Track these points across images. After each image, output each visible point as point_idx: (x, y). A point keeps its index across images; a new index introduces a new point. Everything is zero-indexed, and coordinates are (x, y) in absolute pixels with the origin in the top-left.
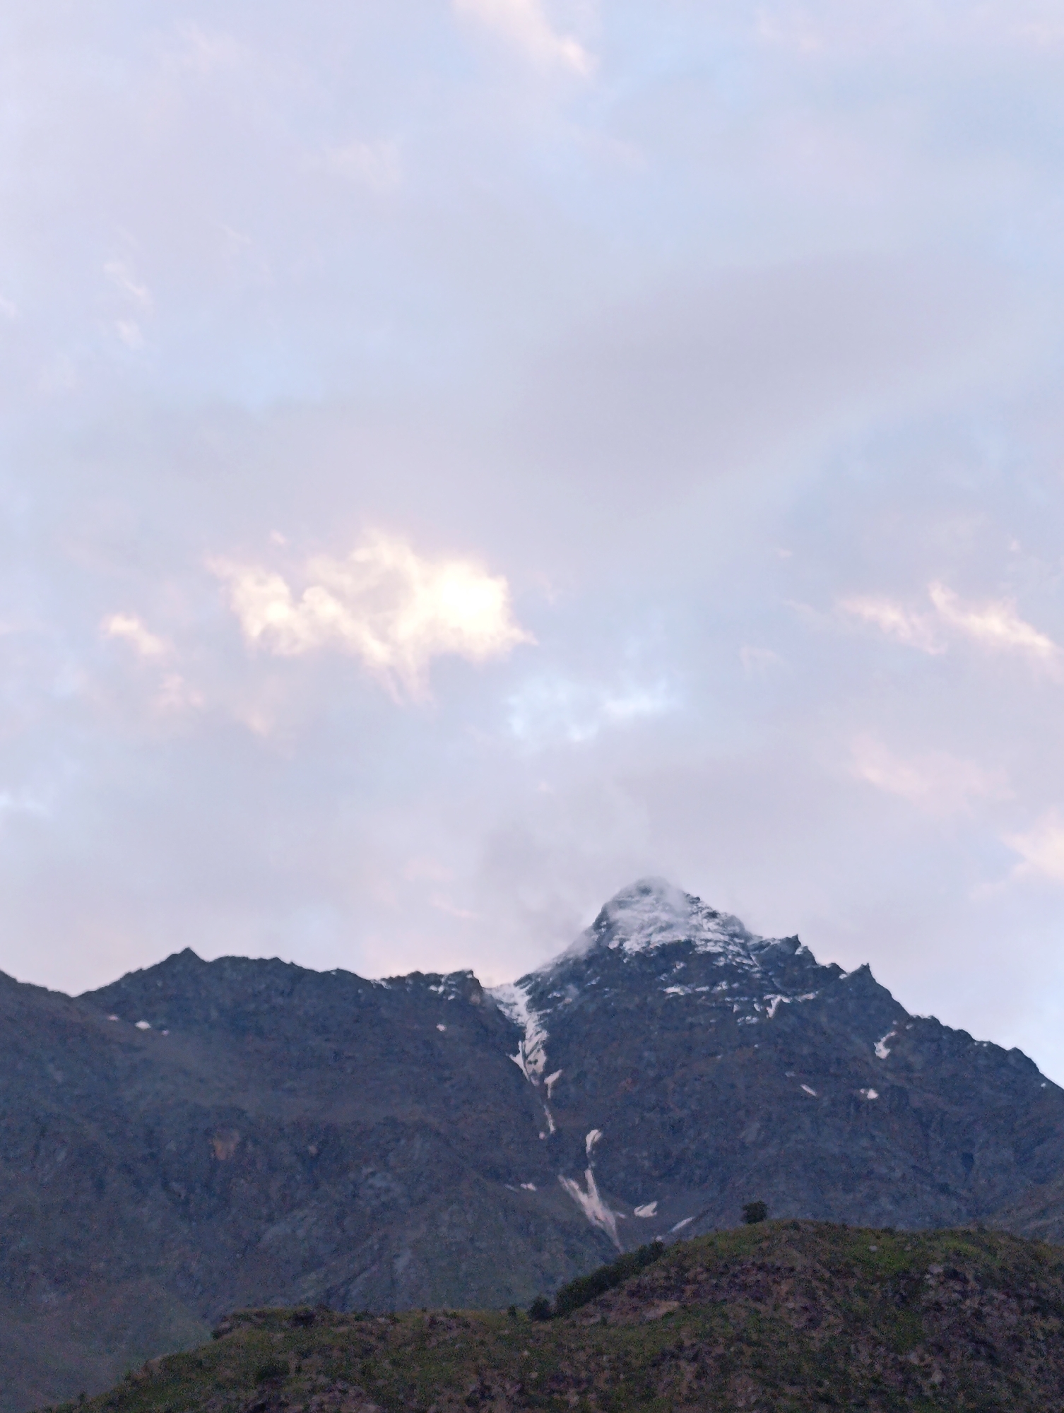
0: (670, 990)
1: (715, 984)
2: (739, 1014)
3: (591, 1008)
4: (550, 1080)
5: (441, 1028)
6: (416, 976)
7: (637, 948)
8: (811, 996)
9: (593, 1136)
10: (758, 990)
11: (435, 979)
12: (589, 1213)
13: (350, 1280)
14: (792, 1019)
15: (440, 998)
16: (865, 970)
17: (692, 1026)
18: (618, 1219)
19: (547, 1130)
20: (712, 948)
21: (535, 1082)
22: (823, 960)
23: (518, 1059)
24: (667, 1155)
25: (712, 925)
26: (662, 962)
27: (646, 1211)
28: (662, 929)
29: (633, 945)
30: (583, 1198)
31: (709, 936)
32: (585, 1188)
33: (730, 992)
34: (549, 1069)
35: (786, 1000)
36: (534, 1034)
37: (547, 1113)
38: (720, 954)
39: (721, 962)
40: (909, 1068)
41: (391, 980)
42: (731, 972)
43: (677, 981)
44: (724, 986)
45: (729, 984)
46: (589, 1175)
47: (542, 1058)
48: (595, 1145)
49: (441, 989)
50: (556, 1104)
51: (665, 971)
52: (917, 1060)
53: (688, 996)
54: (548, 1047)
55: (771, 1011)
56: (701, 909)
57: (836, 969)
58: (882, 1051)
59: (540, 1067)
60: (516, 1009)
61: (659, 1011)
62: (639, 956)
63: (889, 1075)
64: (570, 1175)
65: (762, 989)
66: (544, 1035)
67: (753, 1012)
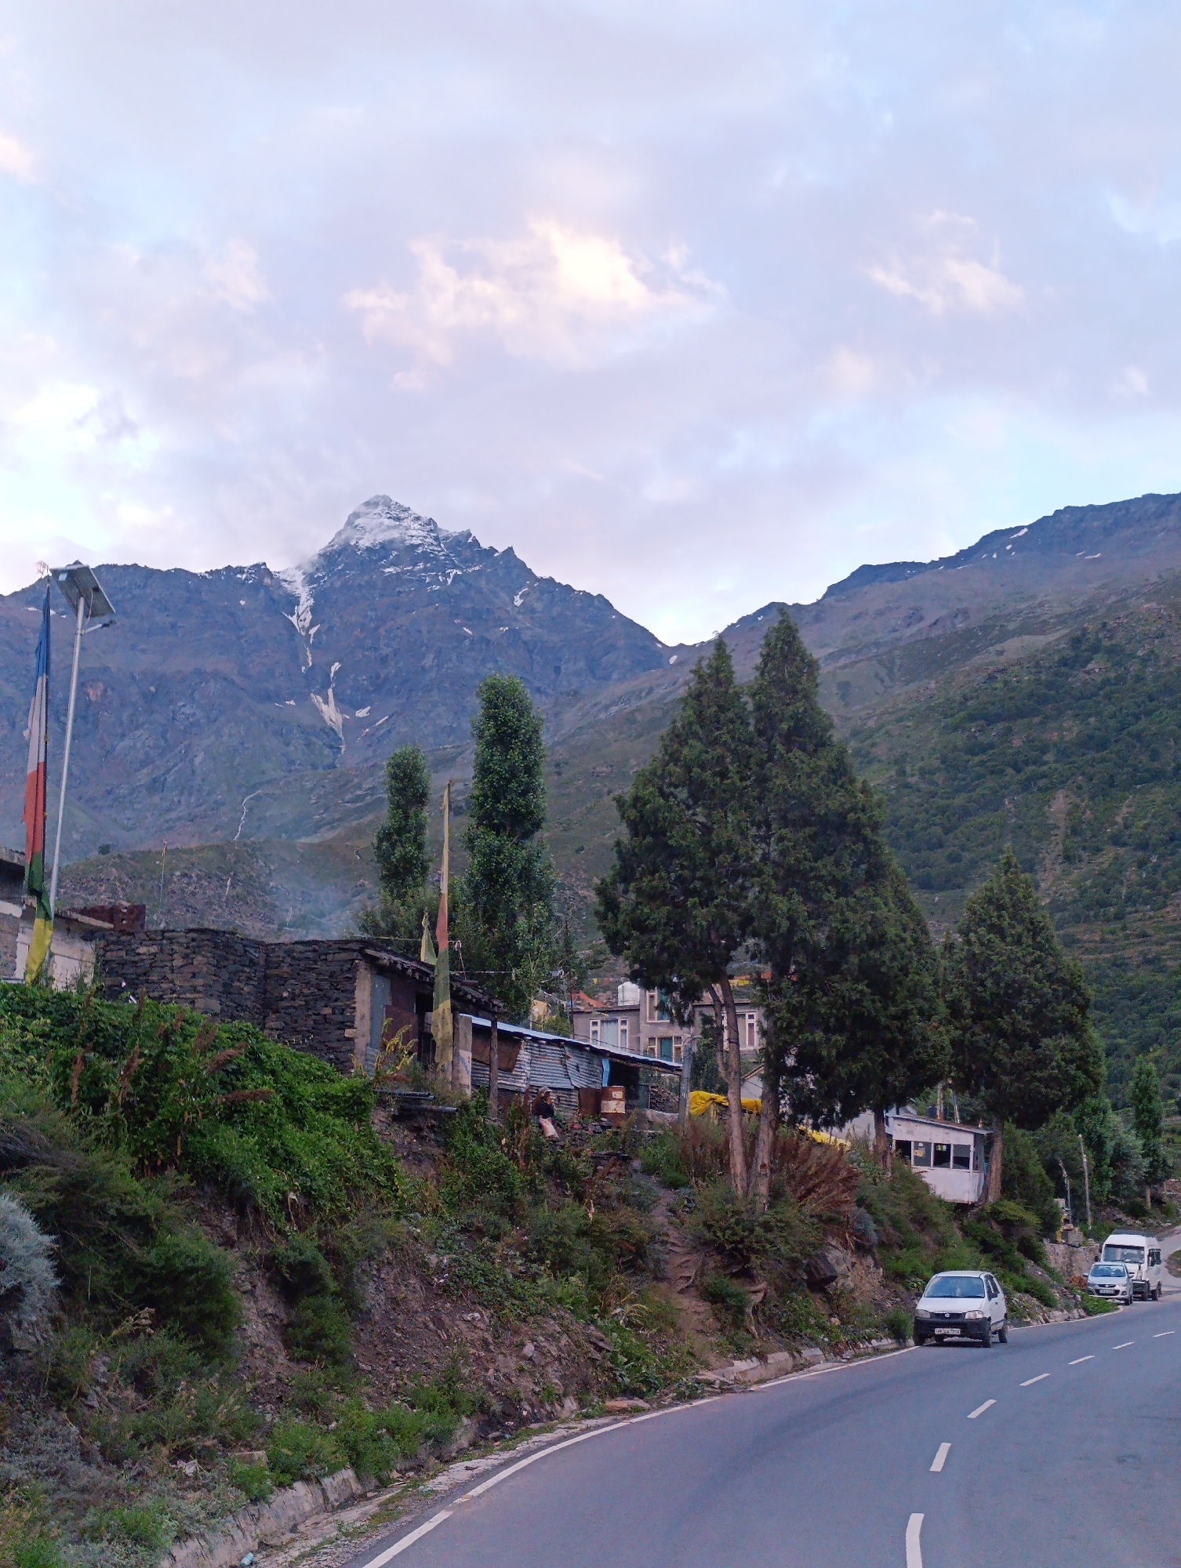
0: (387, 570)
1: (415, 565)
2: (429, 584)
3: (338, 584)
4: (312, 631)
5: (242, 603)
6: (228, 568)
7: (368, 544)
8: (477, 568)
9: (336, 666)
10: (441, 567)
11: (241, 570)
12: (326, 718)
13: (168, 771)
14: (462, 586)
15: (243, 583)
16: (510, 549)
17: (400, 592)
18: (345, 720)
19: (306, 664)
20: (416, 541)
21: (303, 634)
22: (485, 545)
23: (294, 619)
24: (378, 677)
25: (416, 526)
26: (383, 552)
27: (362, 713)
28: (384, 531)
29: (365, 543)
30: (324, 707)
31: (414, 533)
32: (326, 702)
33: (425, 570)
34: (312, 624)
35: (459, 573)
36: (306, 601)
37: (308, 653)
38: (419, 545)
39: (420, 550)
40: (533, 611)
41: (211, 573)
42: (425, 556)
43: (392, 564)
44: (421, 565)
45: (425, 564)
46: (330, 691)
47: (309, 617)
48: (336, 673)
49: (244, 576)
50: (314, 647)
51: (385, 558)
52: (539, 606)
53: (398, 573)
54: (313, 610)
55: (449, 581)
56: (410, 515)
57: (492, 550)
58: (518, 601)
59: (307, 624)
60: (295, 584)
61: (380, 584)
62: (368, 549)
63: (520, 617)
64: (318, 693)
65: (445, 566)
66: (312, 602)
67: (438, 582)
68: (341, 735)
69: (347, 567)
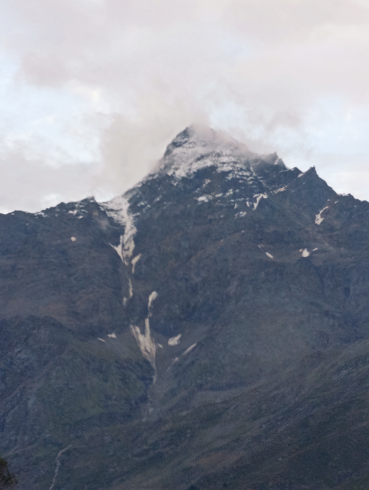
0: (200, 199)
1: (226, 191)
3: (157, 215)
4: (135, 261)
5: (73, 239)
6: (62, 205)
7: (183, 174)
8: (282, 189)
9: (153, 296)
10: (249, 192)
11: (72, 206)
12: (142, 348)
14: (267, 209)
15: (74, 218)
16: (313, 170)
17: (210, 221)
18: (158, 349)
19: (127, 295)
20: (226, 168)
21: (126, 263)
23: (119, 249)
24: (188, 306)
26: (197, 181)
27: (173, 341)
28: (199, 159)
29: (181, 173)
30: (141, 338)
31: (226, 159)
32: (143, 332)
33: (234, 196)
34: (135, 254)
35: (265, 197)
36: (130, 230)
37: (130, 285)
38: (230, 172)
39: (230, 177)
40: (332, 229)
41: (47, 211)
42: (235, 183)
43: (205, 193)
44: (231, 192)
45: (234, 190)
46: (147, 321)
47: (132, 246)
48: (154, 302)
49: (75, 212)
50: (137, 277)
51: (199, 186)
52: (337, 223)
53: (210, 202)
54: (137, 239)
55: (256, 205)
56: (222, 141)
57: (296, 171)
58: (319, 220)
59: (130, 253)
61: (193, 213)
62: (184, 179)
63: (319, 237)
64: (136, 324)
65: (252, 191)
66: (135, 230)
67: (245, 208)
68: (154, 365)
69: (166, 198)
